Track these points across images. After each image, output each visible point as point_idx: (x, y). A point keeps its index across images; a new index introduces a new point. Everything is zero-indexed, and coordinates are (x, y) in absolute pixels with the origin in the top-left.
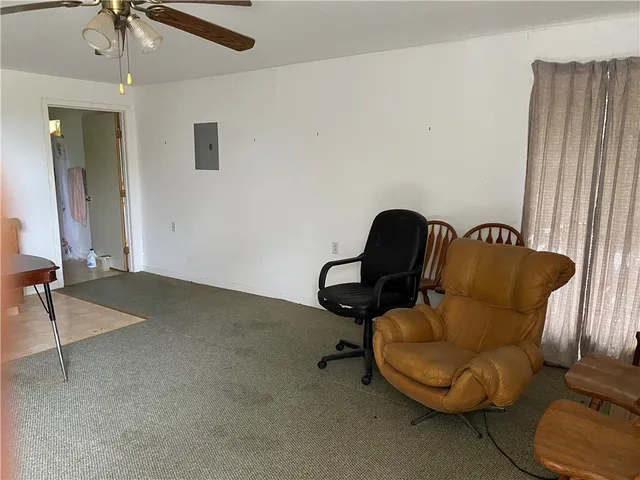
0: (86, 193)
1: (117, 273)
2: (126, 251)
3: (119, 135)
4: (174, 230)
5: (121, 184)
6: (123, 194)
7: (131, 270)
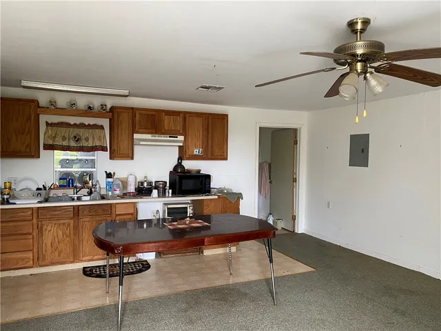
0: (270, 178)
1: (287, 232)
2: (294, 218)
3: (296, 143)
4: (329, 207)
5: (294, 173)
6: (295, 180)
7: (296, 231)
